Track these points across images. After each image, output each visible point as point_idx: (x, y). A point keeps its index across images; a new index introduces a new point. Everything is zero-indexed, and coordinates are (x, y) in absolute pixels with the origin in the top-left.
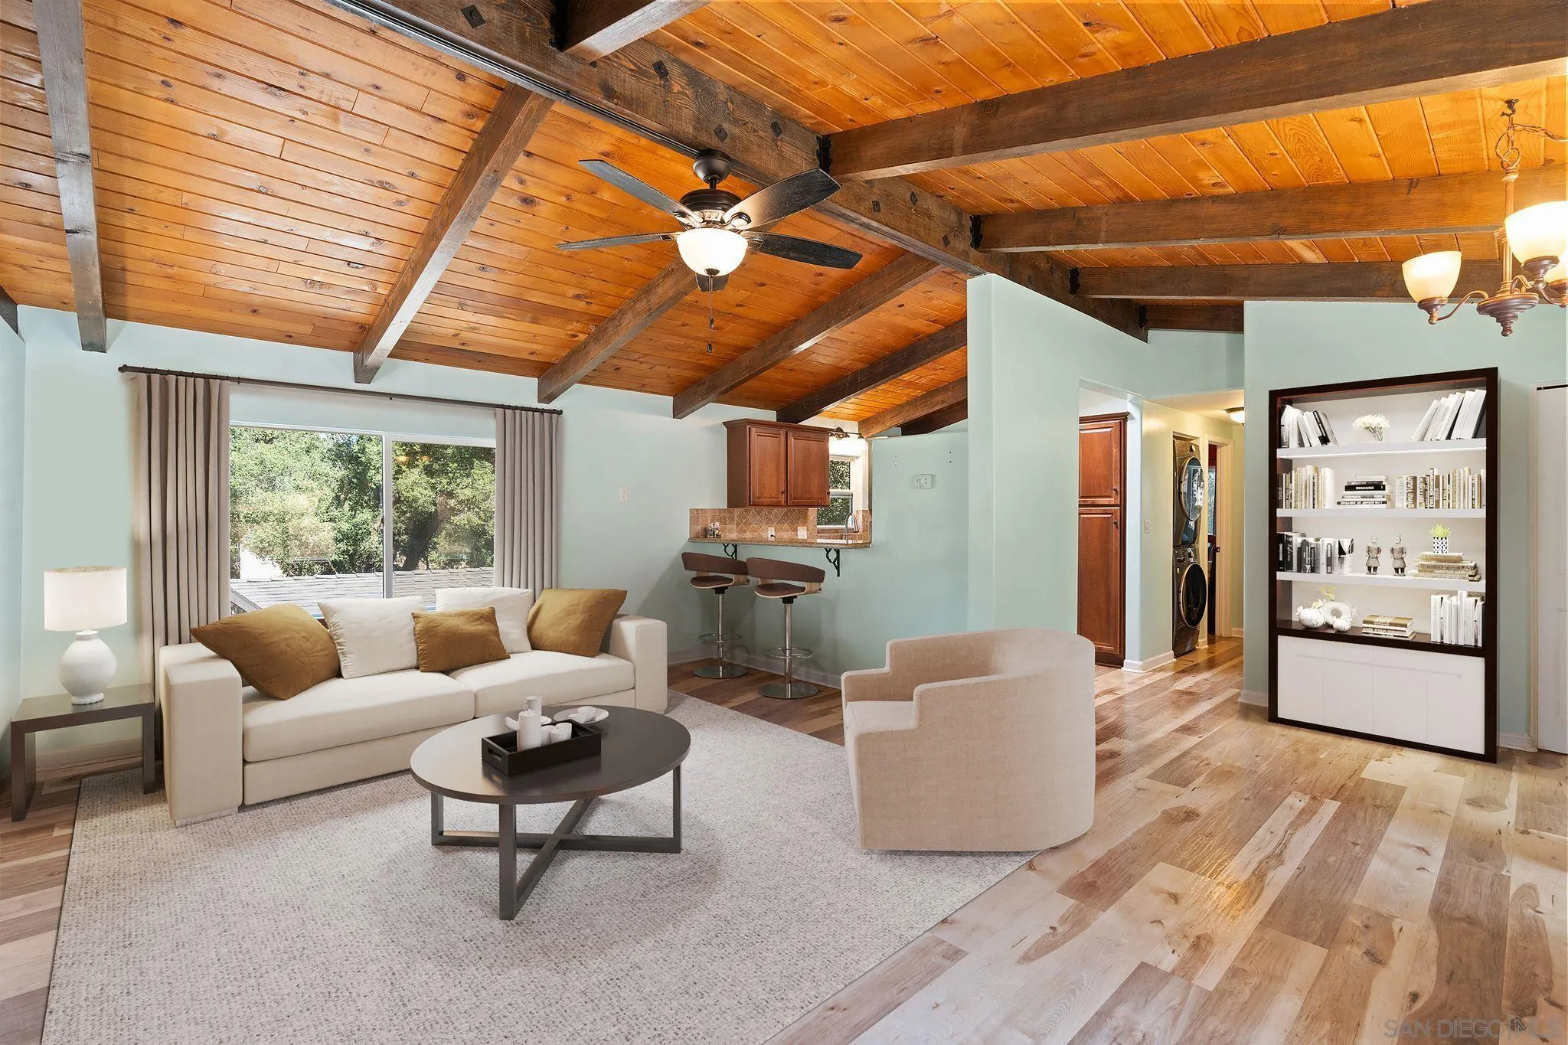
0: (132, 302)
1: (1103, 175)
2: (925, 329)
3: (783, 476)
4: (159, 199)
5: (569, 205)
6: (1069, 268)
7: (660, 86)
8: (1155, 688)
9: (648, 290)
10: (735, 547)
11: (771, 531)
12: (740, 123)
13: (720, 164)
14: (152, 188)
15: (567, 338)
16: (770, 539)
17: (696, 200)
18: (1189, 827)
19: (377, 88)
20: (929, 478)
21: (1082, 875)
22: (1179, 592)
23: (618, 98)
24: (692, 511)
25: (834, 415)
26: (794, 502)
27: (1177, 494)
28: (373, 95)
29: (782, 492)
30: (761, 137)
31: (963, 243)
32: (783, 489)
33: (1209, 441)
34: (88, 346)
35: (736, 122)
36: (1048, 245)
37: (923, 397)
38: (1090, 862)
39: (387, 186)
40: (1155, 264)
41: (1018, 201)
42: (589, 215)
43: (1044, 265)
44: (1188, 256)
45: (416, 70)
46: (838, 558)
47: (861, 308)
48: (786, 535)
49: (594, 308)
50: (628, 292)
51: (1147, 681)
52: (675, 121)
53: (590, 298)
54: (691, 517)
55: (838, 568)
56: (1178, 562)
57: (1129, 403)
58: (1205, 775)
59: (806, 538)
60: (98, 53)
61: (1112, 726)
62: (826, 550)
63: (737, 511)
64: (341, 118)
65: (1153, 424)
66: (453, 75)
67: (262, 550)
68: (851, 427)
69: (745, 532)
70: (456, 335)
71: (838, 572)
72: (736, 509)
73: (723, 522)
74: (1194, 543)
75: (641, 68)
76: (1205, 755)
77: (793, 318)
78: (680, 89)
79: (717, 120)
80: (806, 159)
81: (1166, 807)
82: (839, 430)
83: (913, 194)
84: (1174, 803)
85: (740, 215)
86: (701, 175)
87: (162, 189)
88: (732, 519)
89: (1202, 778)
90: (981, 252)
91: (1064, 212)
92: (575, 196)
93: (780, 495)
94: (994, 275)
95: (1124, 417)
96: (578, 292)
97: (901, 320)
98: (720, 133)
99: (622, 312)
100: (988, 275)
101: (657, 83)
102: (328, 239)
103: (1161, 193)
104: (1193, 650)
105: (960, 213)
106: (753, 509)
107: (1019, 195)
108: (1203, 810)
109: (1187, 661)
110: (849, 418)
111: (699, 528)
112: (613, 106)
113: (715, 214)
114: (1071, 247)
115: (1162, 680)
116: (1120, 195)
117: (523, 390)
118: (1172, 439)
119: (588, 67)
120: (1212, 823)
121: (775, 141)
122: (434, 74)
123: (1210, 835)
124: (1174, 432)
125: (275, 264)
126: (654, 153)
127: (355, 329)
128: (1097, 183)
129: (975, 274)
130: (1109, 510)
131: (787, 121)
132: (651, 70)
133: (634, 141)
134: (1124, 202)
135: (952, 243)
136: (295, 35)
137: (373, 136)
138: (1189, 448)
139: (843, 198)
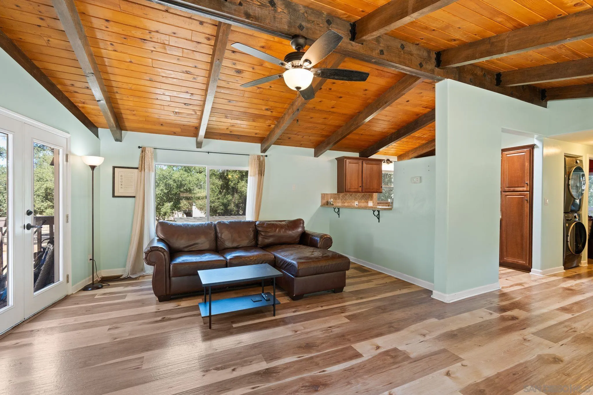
0: (127, 124)
1: (501, 14)
2: (422, 111)
3: (360, 179)
4: (123, 87)
5: (254, 71)
6: (495, 73)
7: (272, 10)
8: (548, 284)
9: (292, 104)
10: (339, 209)
11: (356, 203)
12: (311, 21)
13: (301, 41)
14: (120, 84)
15: (267, 127)
16: (356, 206)
17: (290, 57)
18: (555, 367)
19: (174, 33)
20: (419, 179)
21: (477, 384)
22: (567, 236)
23: (252, 18)
24: (322, 194)
25: (385, 154)
26: (365, 191)
27: (567, 186)
28: (173, 36)
29: (360, 187)
30: (321, 27)
31: (431, 65)
32: (360, 185)
33: (590, 158)
34: (117, 140)
35: (308, 21)
36: (475, 59)
37: (427, 143)
38: (484, 377)
39: (189, 73)
40: (545, 63)
41: (458, 40)
42: (263, 75)
43: (479, 73)
44: (567, 56)
45: (185, 23)
46: (379, 214)
47: (386, 103)
48: (363, 204)
49: (275, 114)
50: (286, 106)
51: (544, 281)
52: (279, 24)
53: (272, 109)
54: (322, 197)
55: (379, 219)
56: (567, 221)
57: (535, 139)
58: (571, 337)
59: (372, 206)
60: (91, 37)
61: (517, 302)
62: (373, 210)
63: (341, 195)
64: (167, 48)
65: (550, 151)
66: (198, 23)
67: (201, 208)
68: (394, 159)
69: (345, 203)
70: (227, 129)
71: (379, 220)
72: (341, 194)
73: (335, 199)
74: (579, 210)
75: (263, 4)
76: (574, 325)
77: (357, 111)
78: (281, 10)
79: (299, 22)
80: (344, 34)
81: (540, 353)
82: (388, 160)
83: (402, 45)
84: (547, 351)
85: (306, 60)
86: (294, 47)
87: (123, 83)
88: (339, 198)
89: (569, 339)
90: (440, 69)
91: (485, 41)
92: (255, 67)
93: (359, 188)
94: (449, 80)
95: (532, 147)
96: (267, 107)
97: (409, 108)
98: (301, 27)
99: (285, 114)
100: (446, 80)
101: (271, 9)
102: (176, 96)
103: (540, 18)
104: (577, 266)
105: (429, 51)
106: (348, 194)
107: (457, 36)
108: (566, 359)
109: (572, 272)
110: (393, 155)
111: (325, 201)
112: (251, 22)
113: (296, 62)
114: (488, 58)
115: (554, 281)
116: (515, 24)
117: (256, 148)
118: (564, 157)
119: (239, 6)
120: (571, 367)
121: (328, 28)
122: (191, 24)
123: (568, 375)
124: (565, 154)
125: (163, 107)
126: (281, 43)
127: (193, 129)
128: (499, 19)
129: (439, 80)
130: (523, 194)
131: (334, 18)
132: (268, 4)
133: (272, 39)
134: (519, 29)
135: (424, 66)
136: (143, 18)
137: (179, 53)
138: (575, 162)
139: (364, 50)
